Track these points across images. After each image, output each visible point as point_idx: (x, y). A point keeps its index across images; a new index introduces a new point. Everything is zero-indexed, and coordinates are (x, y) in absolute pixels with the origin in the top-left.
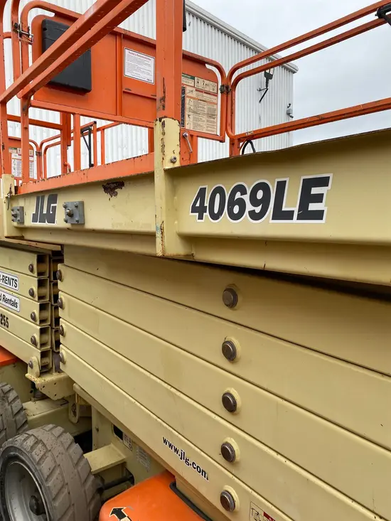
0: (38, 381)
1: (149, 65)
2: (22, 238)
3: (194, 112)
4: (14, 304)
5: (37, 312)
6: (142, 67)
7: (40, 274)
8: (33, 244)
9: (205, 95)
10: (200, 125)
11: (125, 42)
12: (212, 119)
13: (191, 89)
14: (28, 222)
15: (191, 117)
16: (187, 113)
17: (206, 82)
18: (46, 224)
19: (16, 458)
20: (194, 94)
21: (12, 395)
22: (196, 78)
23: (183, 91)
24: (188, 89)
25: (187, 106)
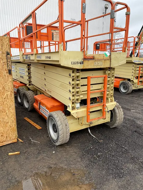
0: (28, 86)
1: (46, 30)
2: (24, 61)
3: (56, 37)
4: (24, 74)
5: (28, 75)
6: (44, 30)
7: (28, 68)
8: (27, 62)
9: (58, 33)
11: (41, 26)
14: (25, 59)
18: (27, 59)
19: (25, 94)
21: (24, 89)
23: (53, 33)
24: (54, 33)
25: (54, 36)
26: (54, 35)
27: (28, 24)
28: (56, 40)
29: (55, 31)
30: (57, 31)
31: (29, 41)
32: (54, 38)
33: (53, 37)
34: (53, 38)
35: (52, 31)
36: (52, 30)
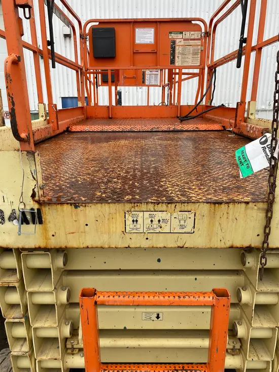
1: (151, 33)
3: (182, 54)
6: (147, 36)
9: (190, 41)
10: (186, 61)
11: (135, 24)
12: (196, 56)
13: (180, 40)
15: (180, 57)
16: (177, 55)
17: (192, 33)
20: (183, 43)
22: (184, 32)
23: (174, 42)
24: (177, 41)
25: (177, 51)
26: (177, 48)
27: (97, 23)
28: (183, 62)
29: (181, 33)
30: (188, 33)
31: (100, 71)
32: (176, 58)
33: (173, 54)
34: (174, 57)
35: (173, 36)
36: (170, 33)
